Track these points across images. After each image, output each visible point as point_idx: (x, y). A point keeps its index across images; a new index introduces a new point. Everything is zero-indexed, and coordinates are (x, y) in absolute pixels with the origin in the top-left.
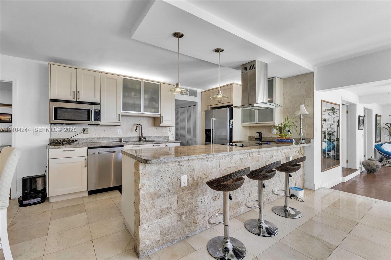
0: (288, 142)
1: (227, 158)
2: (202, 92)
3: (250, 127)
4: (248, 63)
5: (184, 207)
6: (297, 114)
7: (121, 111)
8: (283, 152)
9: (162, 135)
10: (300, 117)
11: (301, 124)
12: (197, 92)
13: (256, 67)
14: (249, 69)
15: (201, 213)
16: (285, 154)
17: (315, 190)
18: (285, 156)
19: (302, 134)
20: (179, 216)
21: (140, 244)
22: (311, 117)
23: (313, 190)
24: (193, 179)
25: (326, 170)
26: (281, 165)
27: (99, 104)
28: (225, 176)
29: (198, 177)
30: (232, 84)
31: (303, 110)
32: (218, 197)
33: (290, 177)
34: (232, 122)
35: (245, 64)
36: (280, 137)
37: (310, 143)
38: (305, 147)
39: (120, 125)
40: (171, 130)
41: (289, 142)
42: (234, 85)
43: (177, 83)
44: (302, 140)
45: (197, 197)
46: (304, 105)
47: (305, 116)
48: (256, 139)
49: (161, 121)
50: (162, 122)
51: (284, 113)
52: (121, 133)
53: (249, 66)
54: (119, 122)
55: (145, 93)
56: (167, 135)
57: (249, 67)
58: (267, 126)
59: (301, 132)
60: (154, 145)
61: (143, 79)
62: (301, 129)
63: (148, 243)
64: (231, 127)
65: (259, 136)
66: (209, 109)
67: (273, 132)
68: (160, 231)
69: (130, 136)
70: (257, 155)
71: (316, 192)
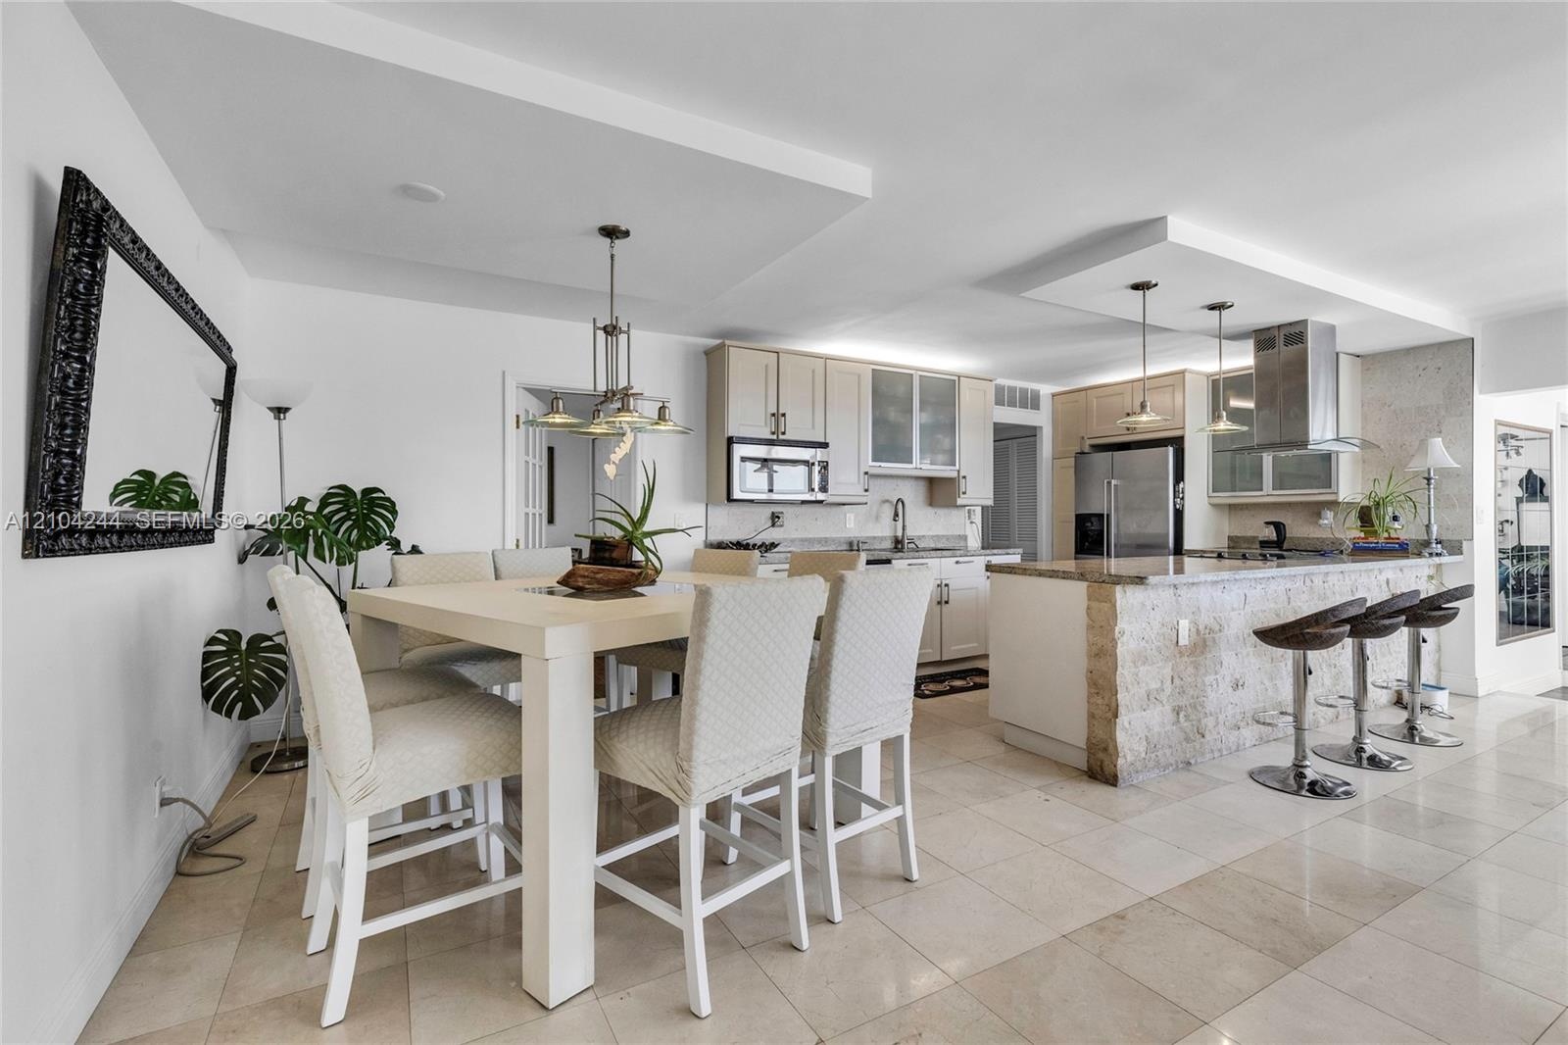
0: (1391, 550)
1: (1259, 587)
2: (1053, 395)
3: (1233, 508)
4: (1279, 326)
5: (1183, 692)
6: (1416, 465)
7: (869, 464)
8: (1382, 578)
9: (950, 533)
10: (1426, 476)
11: (1432, 497)
12: (1041, 393)
13: (1307, 339)
14: (1282, 343)
15: (1211, 715)
16: (1388, 583)
17: (1479, 695)
18: (1387, 589)
19: (1435, 528)
20: (1175, 713)
21: (1118, 756)
22: (1465, 476)
23: (1474, 694)
24: (1198, 630)
25: (1508, 640)
26: (1421, 601)
27: (825, 445)
28: (1321, 613)
29: (1206, 628)
30: (1183, 372)
31: (1440, 453)
32: (1241, 683)
33: (1423, 644)
34: (1183, 492)
35: (1269, 329)
36: (1362, 535)
37: (1462, 554)
38: (1443, 567)
39: (866, 503)
40: (973, 517)
41: (1400, 550)
42: (1186, 374)
43: (1142, 403)
44: (1434, 545)
45: (1206, 676)
46: (1440, 439)
47: (1445, 473)
48: (1264, 544)
49: (963, 489)
50: (964, 493)
51: (1364, 462)
52: (852, 525)
53: (1281, 334)
54: (867, 494)
55: (921, 409)
56: (962, 533)
57: (1282, 337)
58: (1301, 503)
59: (1432, 522)
60: (961, 559)
61: (917, 370)
62: (1432, 510)
63: (1130, 758)
64: (1178, 507)
65: (1275, 534)
66: (1087, 449)
67: (1326, 522)
68: (1146, 737)
69: (872, 535)
70: (1321, 583)
71: (1481, 703)
